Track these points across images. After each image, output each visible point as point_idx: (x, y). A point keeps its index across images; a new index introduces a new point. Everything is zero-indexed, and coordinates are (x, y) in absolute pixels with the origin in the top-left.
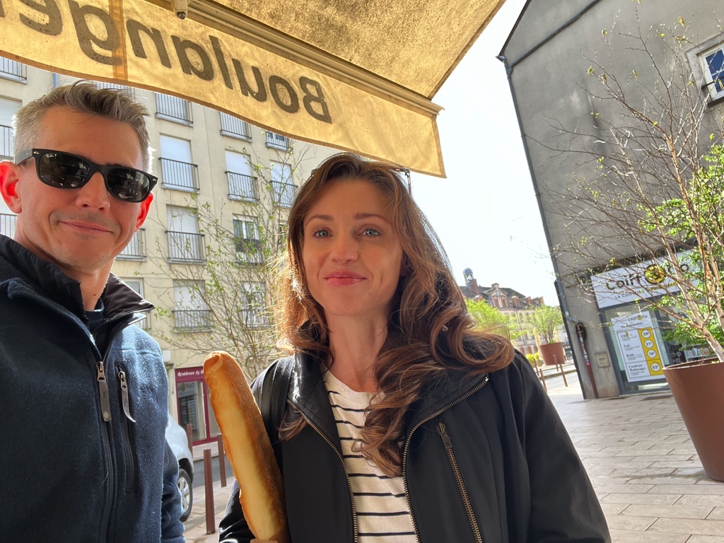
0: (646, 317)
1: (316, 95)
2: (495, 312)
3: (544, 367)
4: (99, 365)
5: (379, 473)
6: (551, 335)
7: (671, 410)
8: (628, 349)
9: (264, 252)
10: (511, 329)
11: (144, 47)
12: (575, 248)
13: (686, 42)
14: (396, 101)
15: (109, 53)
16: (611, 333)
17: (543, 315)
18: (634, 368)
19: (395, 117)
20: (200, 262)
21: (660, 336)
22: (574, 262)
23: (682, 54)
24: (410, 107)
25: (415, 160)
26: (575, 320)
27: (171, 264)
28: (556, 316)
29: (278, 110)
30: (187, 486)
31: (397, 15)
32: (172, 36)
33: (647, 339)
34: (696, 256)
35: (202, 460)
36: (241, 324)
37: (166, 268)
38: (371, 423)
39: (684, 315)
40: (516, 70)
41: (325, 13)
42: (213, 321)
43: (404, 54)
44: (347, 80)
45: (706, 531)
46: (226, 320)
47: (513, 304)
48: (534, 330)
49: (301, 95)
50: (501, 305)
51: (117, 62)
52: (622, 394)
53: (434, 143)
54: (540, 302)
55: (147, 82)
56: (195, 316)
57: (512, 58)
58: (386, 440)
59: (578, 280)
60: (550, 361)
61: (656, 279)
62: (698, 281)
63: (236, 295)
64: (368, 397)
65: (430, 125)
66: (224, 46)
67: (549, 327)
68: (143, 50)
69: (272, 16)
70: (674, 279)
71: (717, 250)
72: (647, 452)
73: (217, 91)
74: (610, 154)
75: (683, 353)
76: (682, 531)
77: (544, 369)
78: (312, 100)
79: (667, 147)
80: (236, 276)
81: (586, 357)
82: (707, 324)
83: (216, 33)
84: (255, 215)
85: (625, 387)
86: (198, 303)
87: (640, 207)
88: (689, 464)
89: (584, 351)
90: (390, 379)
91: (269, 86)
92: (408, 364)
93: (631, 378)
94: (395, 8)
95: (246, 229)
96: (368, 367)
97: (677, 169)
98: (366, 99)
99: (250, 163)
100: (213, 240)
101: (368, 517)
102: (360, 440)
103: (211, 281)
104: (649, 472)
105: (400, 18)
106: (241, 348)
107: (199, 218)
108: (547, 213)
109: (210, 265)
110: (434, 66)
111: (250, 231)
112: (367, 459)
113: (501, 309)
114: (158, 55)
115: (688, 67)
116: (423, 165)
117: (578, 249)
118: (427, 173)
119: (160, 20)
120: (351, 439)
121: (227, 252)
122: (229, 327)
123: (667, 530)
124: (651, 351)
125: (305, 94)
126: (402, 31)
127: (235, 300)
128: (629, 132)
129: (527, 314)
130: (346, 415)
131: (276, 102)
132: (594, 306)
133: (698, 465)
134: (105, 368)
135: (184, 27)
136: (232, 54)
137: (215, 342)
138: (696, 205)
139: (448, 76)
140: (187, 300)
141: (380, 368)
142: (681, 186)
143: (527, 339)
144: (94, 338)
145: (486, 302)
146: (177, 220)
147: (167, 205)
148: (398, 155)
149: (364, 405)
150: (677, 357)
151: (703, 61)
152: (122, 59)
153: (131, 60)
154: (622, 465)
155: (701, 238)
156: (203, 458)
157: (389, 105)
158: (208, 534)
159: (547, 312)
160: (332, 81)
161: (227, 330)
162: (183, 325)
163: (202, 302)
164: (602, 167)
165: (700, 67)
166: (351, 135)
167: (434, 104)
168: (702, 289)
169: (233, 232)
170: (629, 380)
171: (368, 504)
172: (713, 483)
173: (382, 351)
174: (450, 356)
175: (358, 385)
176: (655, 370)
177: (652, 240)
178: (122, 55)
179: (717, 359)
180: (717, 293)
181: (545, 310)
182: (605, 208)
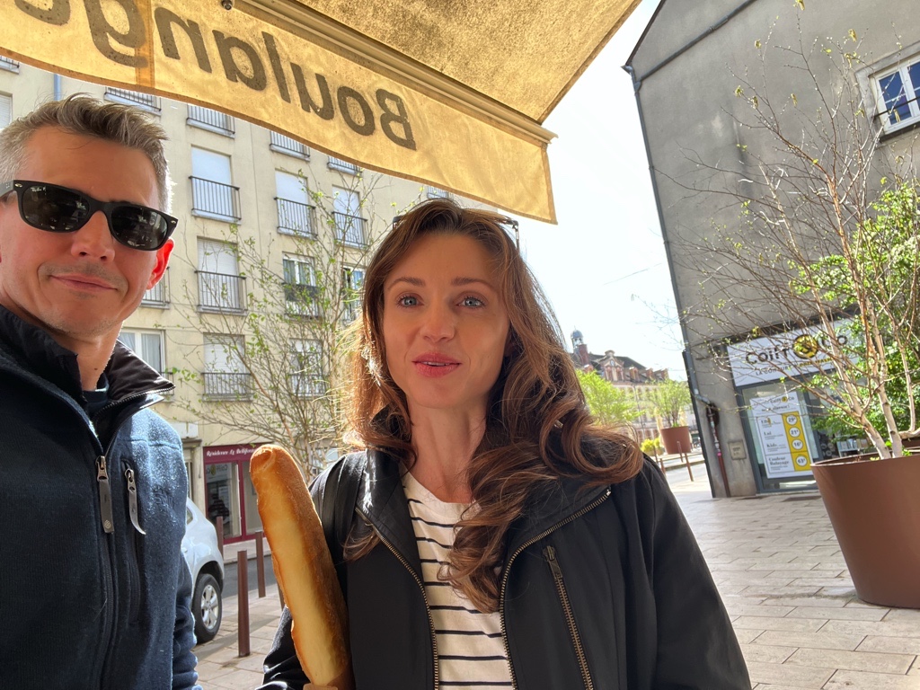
0: (793, 398)
1: (397, 113)
2: (609, 386)
3: (666, 456)
4: (100, 460)
5: (469, 606)
6: (675, 416)
7: (819, 514)
8: (768, 438)
9: (323, 304)
10: (627, 408)
11: (177, 44)
12: (710, 312)
13: (858, 61)
14: (498, 125)
15: (131, 52)
16: (750, 419)
17: (667, 391)
18: (775, 462)
19: (496, 145)
20: (239, 312)
21: (808, 423)
22: (708, 328)
23: (851, 74)
24: (515, 132)
25: (519, 200)
26: (706, 400)
27: (201, 313)
28: (683, 393)
29: (348, 131)
30: (215, 596)
31: (503, 15)
32: (214, 32)
33: (793, 426)
34: (857, 327)
35: (236, 562)
36: (290, 394)
37: (195, 320)
38: (462, 544)
39: (838, 398)
40: (646, 84)
41: (411, 9)
42: (255, 389)
43: (510, 65)
44: (437, 96)
45: (856, 666)
46: (271, 388)
47: (631, 376)
48: (655, 410)
49: (377, 112)
50: (615, 378)
51: (140, 62)
52: (759, 493)
53: (543, 180)
54: (663, 376)
55: (180, 91)
56: (232, 383)
57: (642, 68)
58: (481, 566)
59: (712, 352)
60: (673, 449)
61: (806, 353)
62: (858, 359)
63: (285, 357)
64: (459, 510)
65: (539, 157)
66: (281, 46)
67: (673, 407)
68: (176, 48)
69: (344, 10)
70: (829, 354)
71: (883, 320)
72: (788, 565)
73: (269, 103)
74: (756, 195)
75: (835, 445)
76: (827, 665)
77: (666, 459)
78: (392, 120)
79: (829, 191)
80: (285, 334)
81: (717, 445)
82: (868, 411)
83: (271, 29)
84: (311, 255)
85: (763, 484)
86: (236, 365)
87: (791, 264)
88: (838, 582)
89: (716, 438)
90: (488, 488)
91: (337, 101)
92: (511, 469)
93: (771, 473)
94: (501, 7)
95: (300, 273)
96: (460, 470)
97: (839, 220)
98: (459, 121)
99: (308, 190)
100: (256, 286)
101: (453, 661)
102: (448, 564)
103: (254, 339)
104: (789, 591)
105: (507, 20)
106: (289, 425)
107: (239, 258)
108: (676, 267)
109: (253, 318)
110: (546, 82)
111: (305, 275)
112: (454, 587)
113: (615, 383)
114: (194, 56)
115: (857, 93)
116: (530, 206)
117: (714, 314)
118: (533, 217)
119: (198, 10)
120: (435, 561)
121: (275, 302)
122: (274, 398)
123: (808, 663)
124: (796, 441)
125: (383, 112)
126: (509, 36)
127: (283, 363)
128: (782, 170)
129: (647, 390)
130: (430, 531)
131: (346, 120)
132: (730, 385)
133: (848, 584)
134: (107, 465)
135: (229, 20)
136: (291, 57)
137: (257, 415)
138: (860, 264)
139: (564, 95)
140: (221, 360)
141: (475, 473)
142: (843, 240)
143: (646, 420)
144: (95, 426)
145: (597, 374)
146: (211, 259)
147: (199, 238)
148: (498, 193)
149: (454, 519)
150: (828, 449)
151: (876, 85)
152: (148, 59)
153: (160, 61)
154: (756, 582)
155: (865, 307)
156: (236, 560)
157: (488, 129)
158: (240, 656)
159: (672, 389)
160: (418, 96)
161: (272, 401)
162: (215, 392)
163: (240, 365)
164: (747, 212)
165: (872, 92)
166: (441, 165)
167: (545, 129)
168: (862, 368)
169: (282, 276)
170: (769, 476)
171: (453, 645)
172: (866, 606)
173: (478, 451)
174: (564, 459)
175: (446, 493)
176: (801, 464)
177: (804, 306)
178: (147, 53)
179: (877, 455)
180: (881, 373)
181: (670, 386)
182: (748, 264)
